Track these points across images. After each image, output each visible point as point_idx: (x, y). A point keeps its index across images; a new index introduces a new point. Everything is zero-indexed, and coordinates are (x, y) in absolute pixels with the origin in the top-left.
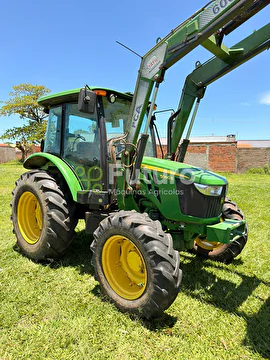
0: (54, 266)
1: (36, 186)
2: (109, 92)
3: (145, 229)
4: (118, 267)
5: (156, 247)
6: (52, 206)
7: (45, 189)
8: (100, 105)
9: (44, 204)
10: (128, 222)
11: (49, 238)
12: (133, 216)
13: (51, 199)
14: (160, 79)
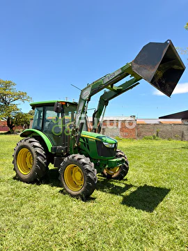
0: (39, 184)
1: (29, 145)
2: (66, 103)
3: (83, 160)
4: (71, 180)
5: (87, 167)
6: (38, 154)
7: (35, 147)
8: (62, 108)
9: (34, 154)
10: (76, 158)
11: (37, 170)
12: (78, 156)
13: (38, 151)
14: (89, 100)
